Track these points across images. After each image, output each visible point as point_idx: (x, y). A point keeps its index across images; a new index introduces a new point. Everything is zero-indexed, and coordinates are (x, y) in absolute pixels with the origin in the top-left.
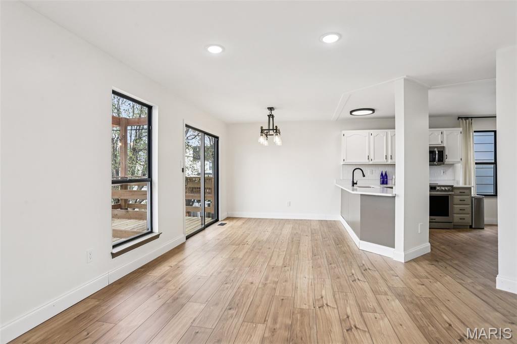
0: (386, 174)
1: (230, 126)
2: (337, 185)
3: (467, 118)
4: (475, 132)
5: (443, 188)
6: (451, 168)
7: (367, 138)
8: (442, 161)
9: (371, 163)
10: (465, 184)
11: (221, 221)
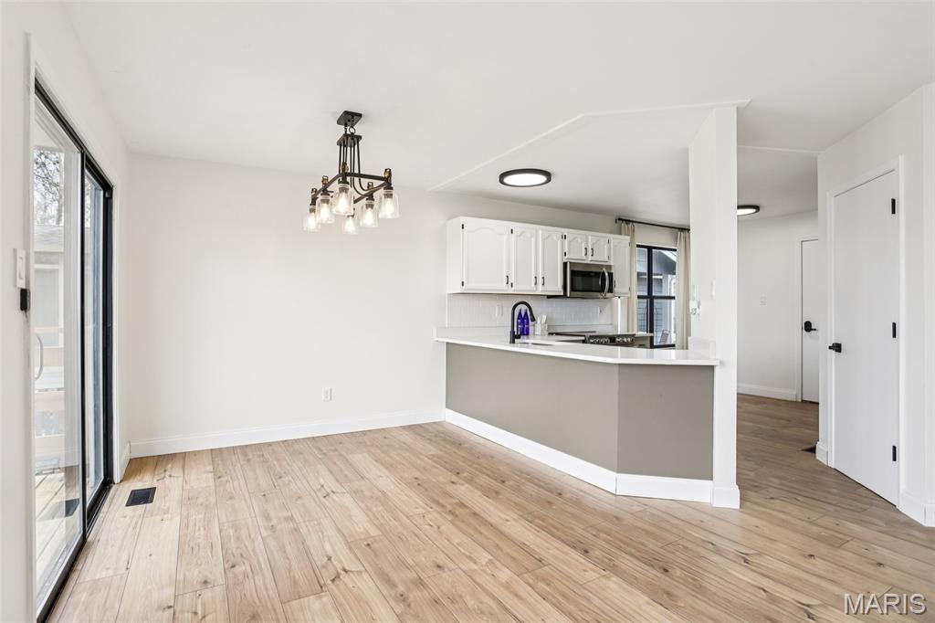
2: (439, 340)
3: (628, 221)
4: (638, 246)
5: (625, 340)
6: (609, 305)
7: (505, 237)
8: (611, 291)
9: (511, 291)
11: (121, 482)
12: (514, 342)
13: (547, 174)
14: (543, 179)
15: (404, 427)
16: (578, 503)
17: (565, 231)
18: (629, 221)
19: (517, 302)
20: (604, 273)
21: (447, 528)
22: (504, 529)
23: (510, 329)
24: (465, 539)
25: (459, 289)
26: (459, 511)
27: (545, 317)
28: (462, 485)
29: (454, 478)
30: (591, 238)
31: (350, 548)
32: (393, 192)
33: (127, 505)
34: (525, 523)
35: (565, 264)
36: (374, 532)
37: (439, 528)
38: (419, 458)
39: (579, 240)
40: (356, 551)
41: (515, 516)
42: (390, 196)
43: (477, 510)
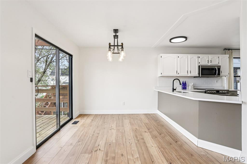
0: (185, 82)
1: (81, 48)
2: (155, 90)
4: (234, 58)
5: (224, 92)
6: (220, 79)
7: (176, 59)
8: (220, 75)
10: (229, 89)
11: (75, 119)
12: (173, 91)
13: (186, 38)
14: (184, 39)
15: (144, 114)
16: (181, 146)
17: (199, 55)
18: (230, 49)
19: (175, 79)
20: (216, 68)
21: (134, 145)
22: (149, 149)
23: (172, 87)
24: (136, 149)
25: (160, 75)
26: (141, 141)
27: (192, 84)
28: (147, 133)
29: (147, 131)
30: (210, 57)
31: (105, 144)
32: (124, 49)
33: (72, 124)
34: (157, 149)
35: (199, 66)
36: (114, 141)
37: (131, 144)
38: (142, 123)
39: (205, 58)
40: (106, 145)
41: (156, 145)
42: (123, 50)
43: (146, 142)
